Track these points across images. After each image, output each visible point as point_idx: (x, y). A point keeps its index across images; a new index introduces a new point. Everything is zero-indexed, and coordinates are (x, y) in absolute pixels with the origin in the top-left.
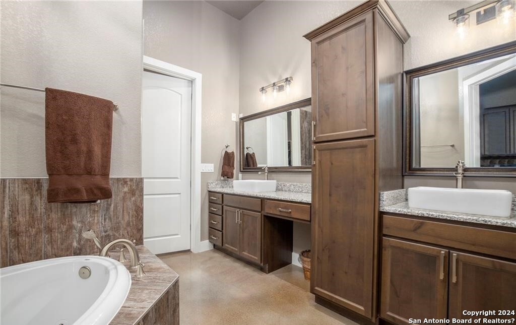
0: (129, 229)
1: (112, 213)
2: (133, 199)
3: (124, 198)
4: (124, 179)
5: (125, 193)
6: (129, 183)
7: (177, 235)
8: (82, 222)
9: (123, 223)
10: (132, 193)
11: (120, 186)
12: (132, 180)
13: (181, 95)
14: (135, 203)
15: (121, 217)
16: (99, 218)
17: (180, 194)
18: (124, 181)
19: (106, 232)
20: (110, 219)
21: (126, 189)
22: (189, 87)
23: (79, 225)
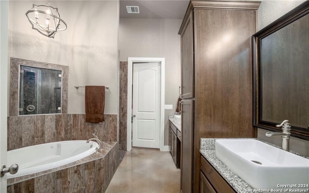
0: (112, 134)
1: (106, 128)
2: (113, 123)
3: (110, 122)
4: (110, 115)
5: (111, 120)
6: (112, 116)
7: (153, 140)
8: (97, 130)
9: (110, 132)
10: (113, 120)
11: (109, 117)
12: (113, 115)
13: (156, 71)
14: (114, 125)
15: (109, 129)
16: (102, 129)
17: (155, 120)
18: (110, 116)
19: (104, 134)
20: (106, 130)
21: (111, 119)
22: (159, 66)
23: (96, 130)
